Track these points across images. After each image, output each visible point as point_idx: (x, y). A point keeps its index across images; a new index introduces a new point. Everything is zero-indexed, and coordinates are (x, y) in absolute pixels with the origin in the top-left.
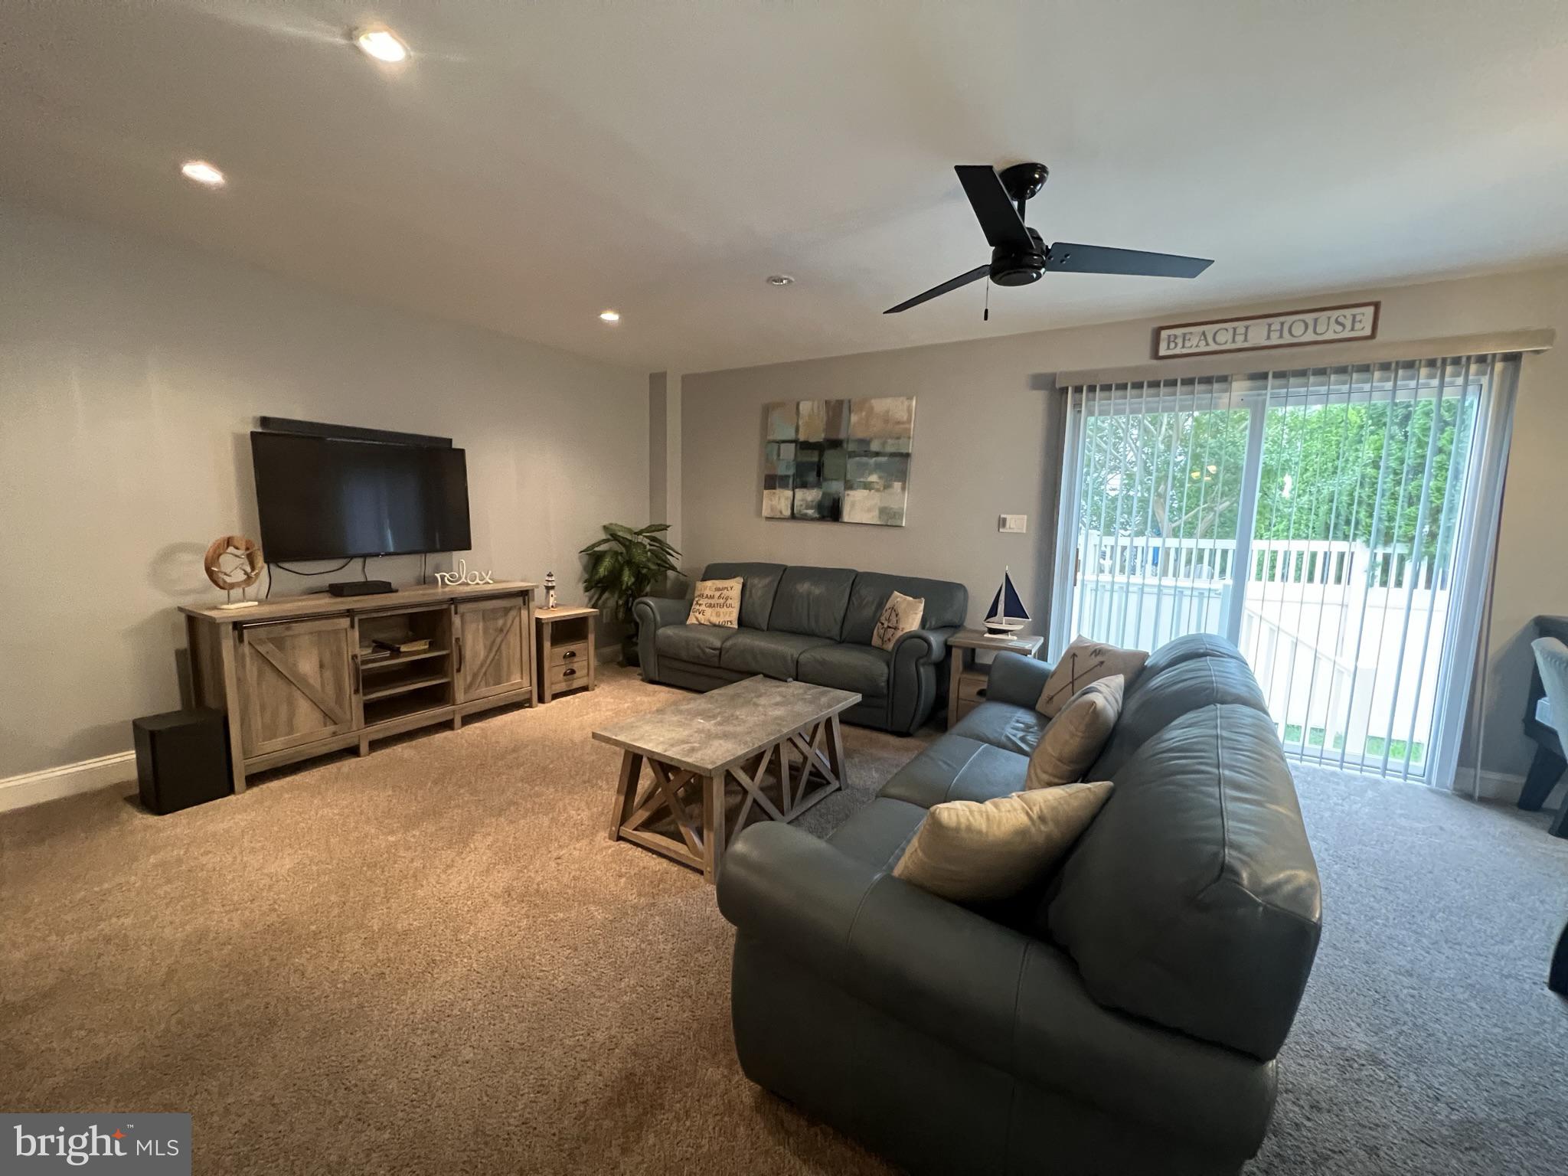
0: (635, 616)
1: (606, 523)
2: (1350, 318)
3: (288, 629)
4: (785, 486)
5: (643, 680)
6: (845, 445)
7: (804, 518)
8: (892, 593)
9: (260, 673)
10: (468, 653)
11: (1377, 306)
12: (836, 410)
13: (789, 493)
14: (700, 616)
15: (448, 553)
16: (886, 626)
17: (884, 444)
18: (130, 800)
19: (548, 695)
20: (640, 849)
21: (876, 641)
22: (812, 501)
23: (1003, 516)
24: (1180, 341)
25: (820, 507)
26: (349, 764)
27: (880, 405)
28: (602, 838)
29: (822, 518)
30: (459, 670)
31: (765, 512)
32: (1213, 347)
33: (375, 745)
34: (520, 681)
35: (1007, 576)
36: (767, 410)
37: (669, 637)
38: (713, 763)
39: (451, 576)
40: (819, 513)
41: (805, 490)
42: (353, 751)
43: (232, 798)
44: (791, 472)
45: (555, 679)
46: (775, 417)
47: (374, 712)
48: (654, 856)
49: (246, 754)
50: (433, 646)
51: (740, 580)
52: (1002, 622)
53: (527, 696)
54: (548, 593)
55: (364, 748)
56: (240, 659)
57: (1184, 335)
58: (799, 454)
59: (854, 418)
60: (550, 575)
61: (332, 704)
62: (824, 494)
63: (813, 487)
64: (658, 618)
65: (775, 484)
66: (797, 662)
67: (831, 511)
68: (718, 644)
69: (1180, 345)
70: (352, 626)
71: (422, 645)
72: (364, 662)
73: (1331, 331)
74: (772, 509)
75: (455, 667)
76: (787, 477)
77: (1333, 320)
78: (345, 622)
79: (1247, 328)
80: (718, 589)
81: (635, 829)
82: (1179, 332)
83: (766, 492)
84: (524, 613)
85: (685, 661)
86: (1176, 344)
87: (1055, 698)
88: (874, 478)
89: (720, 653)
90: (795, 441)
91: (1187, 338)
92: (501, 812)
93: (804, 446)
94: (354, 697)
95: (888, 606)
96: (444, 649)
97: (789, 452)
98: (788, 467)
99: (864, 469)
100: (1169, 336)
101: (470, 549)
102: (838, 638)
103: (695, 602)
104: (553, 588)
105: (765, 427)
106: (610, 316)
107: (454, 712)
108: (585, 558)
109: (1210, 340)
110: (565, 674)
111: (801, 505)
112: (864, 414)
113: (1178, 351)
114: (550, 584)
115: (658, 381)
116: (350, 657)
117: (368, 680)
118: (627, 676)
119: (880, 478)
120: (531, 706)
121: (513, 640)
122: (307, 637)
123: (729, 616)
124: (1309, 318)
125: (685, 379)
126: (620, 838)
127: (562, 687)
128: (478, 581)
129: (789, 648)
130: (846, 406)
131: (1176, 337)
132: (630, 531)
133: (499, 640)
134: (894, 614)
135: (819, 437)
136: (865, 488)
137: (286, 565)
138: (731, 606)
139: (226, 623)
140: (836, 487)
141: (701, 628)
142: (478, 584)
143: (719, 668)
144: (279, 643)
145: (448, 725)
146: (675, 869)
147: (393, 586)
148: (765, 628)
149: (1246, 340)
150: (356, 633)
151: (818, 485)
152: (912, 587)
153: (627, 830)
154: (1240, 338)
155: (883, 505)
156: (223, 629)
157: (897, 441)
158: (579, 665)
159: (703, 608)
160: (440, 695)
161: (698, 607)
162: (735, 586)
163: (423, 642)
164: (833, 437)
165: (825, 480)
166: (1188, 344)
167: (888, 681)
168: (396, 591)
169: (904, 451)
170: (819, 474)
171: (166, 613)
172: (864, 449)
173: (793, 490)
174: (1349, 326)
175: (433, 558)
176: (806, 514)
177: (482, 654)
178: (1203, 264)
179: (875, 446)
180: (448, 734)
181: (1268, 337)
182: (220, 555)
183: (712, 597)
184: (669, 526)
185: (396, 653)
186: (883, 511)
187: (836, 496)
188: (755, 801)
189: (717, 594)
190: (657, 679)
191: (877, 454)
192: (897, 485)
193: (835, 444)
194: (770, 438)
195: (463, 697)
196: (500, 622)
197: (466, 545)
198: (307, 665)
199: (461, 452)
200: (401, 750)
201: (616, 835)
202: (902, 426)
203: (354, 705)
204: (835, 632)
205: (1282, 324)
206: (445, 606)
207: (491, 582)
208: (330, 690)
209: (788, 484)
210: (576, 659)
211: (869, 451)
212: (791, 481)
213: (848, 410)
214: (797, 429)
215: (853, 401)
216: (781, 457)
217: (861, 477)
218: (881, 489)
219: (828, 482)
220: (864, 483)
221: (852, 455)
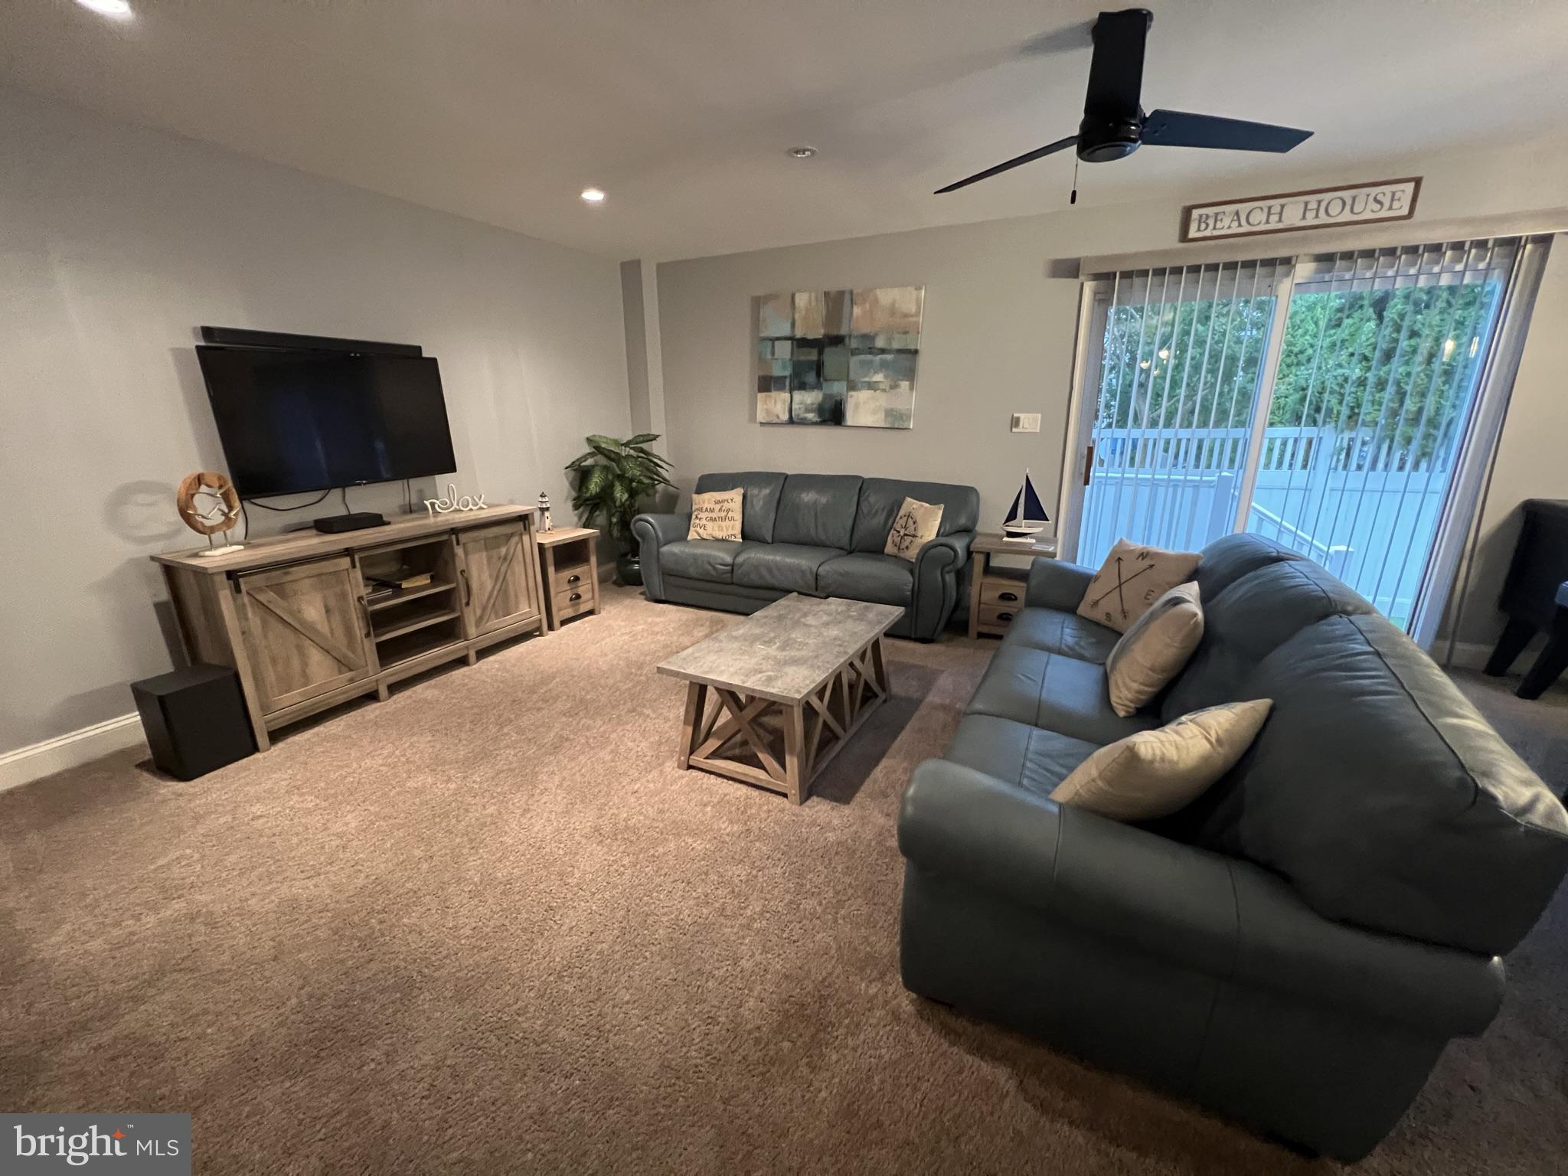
0: (634, 532)
1: (589, 434)
2: (1389, 196)
3: (286, 574)
4: (782, 388)
5: (647, 599)
6: (847, 340)
7: (804, 422)
8: (904, 499)
9: (264, 623)
10: (475, 586)
11: (1418, 182)
12: (836, 302)
13: (786, 396)
14: (701, 531)
15: (431, 477)
16: (902, 534)
17: (890, 340)
18: (143, 766)
19: (556, 622)
20: (712, 776)
21: (889, 548)
22: (812, 404)
23: (1015, 415)
24: (1211, 222)
25: (820, 410)
26: (371, 711)
27: (886, 296)
28: (671, 767)
29: (823, 422)
30: (468, 604)
31: (761, 416)
32: (1246, 228)
33: (395, 688)
34: (527, 611)
35: (1027, 477)
36: (757, 303)
37: (674, 554)
38: (798, 692)
39: (442, 503)
40: (820, 416)
41: (803, 392)
42: (372, 697)
43: (258, 756)
44: (787, 373)
45: (562, 606)
46: (767, 311)
47: (388, 653)
48: (730, 782)
49: (265, 708)
50: (435, 580)
51: (740, 491)
52: (1021, 525)
53: (536, 625)
54: (543, 514)
55: (383, 691)
56: (240, 611)
57: (1217, 214)
58: (795, 349)
59: (857, 311)
60: (543, 496)
61: (344, 650)
62: (826, 397)
63: (813, 388)
64: (660, 535)
65: (770, 386)
66: (817, 574)
67: (833, 415)
68: (729, 559)
69: (1211, 226)
70: (354, 566)
71: (423, 580)
72: (372, 602)
73: (1368, 210)
74: (768, 412)
75: (464, 601)
76: (785, 377)
77: (1371, 198)
78: (345, 562)
79: (1283, 206)
80: (718, 502)
81: (706, 758)
82: (1210, 211)
83: (760, 396)
84: (526, 538)
85: (696, 579)
86: (1207, 225)
87: (1102, 602)
88: (879, 377)
89: (733, 570)
90: (791, 338)
91: (1219, 218)
92: (556, 748)
93: (802, 343)
94: (365, 641)
95: (902, 513)
96: (447, 582)
97: (784, 350)
98: (784, 367)
99: (867, 366)
100: (1201, 216)
101: (455, 471)
102: (847, 547)
103: (694, 517)
104: (547, 509)
105: (756, 322)
106: (593, 196)
107: (467, 648)
108: (572, 474)
109: (1243, 222)
110: (571, 599)
111: (800, 408)
112: (867, 306)
113: (1208, 233)
114: (544, 506)
115: (630, 271)
116: (356, 599)
117: (377, 621)
118: (628, 595)
119: (886, 377)
120: (541, 635)
121: (519, 568)
122: (307, 581)
123: (732, 529)
124: (1347, 195)
125: (660, 267)
126: (690, 767)
127: (569, 613)
128: (471, 506)
129: (802, 561)
130: (847, 297)
131: (1207, 216)
132: (616, 442)
133: (503, 569)
134: (911, 521)
135: (818, 333)
136: (869, 389)
137: (258, 501)
138: (733, 519)
139: (220, 573)
140: (837, 388)
141: (704, 542)
142: (471, 510)
143: (732, 583)
144: (279, 589)
145: (463, 661)
146: (755, 793)
147: (385, 519)
148: (770, 541)
149: (1280, 220)
150: (358, 574)
151: (818, 386)
152: (929, 492)
153: (697, 759)
154: (1274, 218)
155: (889, 406)
156: (217, 579)
157: (904, 336)
158: (583, 589)
159: (704, 522)
160: (449, 632)
161: (697, 521)
162: (735, 496)
163: (424, 576)
164: (834, 333)
165: (826, 380)
166: (1219, 225)
167: (913, 590)
168: (389, 523)
169: (912, 347)
170: (818, 375)
171: (135, 562)
172: (868, 346)
173: (791, 393)
174: (1387, 205)
175: (416, 483)
176: (805, 419)
177: (489, 585)
178: (1301, 136)
179: (880, 343)
180: (464, 670)
181: (1304, 217)
182: (193, 496)
183: (712, 510)
184: (658, 436)
185: (399, 591)
186: (889, 413)
187: (839, 398)
188: (825, 723)
189: (717, 507)
190: (663, 598)
191: (883, 351)
192: (905, 385)
193: (837, 340)
194: (762, 335)
195: (475, 633)
196: (503, 550)
197: (452, 468)
198: (312, 610)
199: (434, 360)
200: (421, 690)
201: (686, 765)
202: (911, 319)
203: (366, 649)
204: (845, 541)
205: (1319, 202)
206: (445, 537)
207: (485, 507)
208: (340, 632)
209: (785, 385)
210: (580, 583)
211: (874, 348)
212: (787, 383)
213: (849, 302)
214: (793, 325)
215: (855, 292)
216: (776, 357)
217: (866, 376)
218: (888, 389)
219: (829, 383)
220: (869, 383)
221: (855, 352)
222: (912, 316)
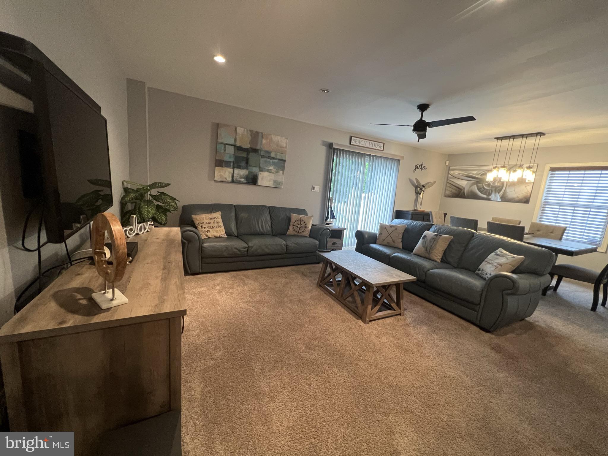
2: (380, 145)
4: (228, 166)
6: (259, 152)
7: (239, 182)
11: (384, 144)
12: (255, 136)
13: (231, 170)
14: (208, 234)
17: (276, 155)
22: (243, 175)
23: (313, 186)
25: (247, 178)
27: (276, 138)
29: (248, 183)
31: (217, 178)
32: (361, 145)
36: (217, 127)
40: (247, 181)
41: (239, 169)
44: (232, 160)
46: (221, 131)
58: (236, 151)
59: (264, 141)
62: (249, 173)
63: (244, 168)
65: (222, 164)
67: (253, 180)
74: (221, 176)
76: (231, 162)
80: (211, 219)
82: (356, 138)
83: (216, 168)
87: (385, 240)
88: (271, 168)
90: (234, 146)
91: (356, 141)
93: (239, 149)
95: (293, 217)
97: (231, 150)
98: (230, 157)
99: (267, 163)
100: (353, 139)
102: (272, 234)
103: (199, 227)
105: (216, 135)
106: (220, 59)
109: (360, 143)
111: (237, 176)
112: (268, 140)
113: (355, 144)
119: (274, 168)
123: (221, 231)
124: (375, 143)
130: (260, 135)
135: (247, 146)
136: (268, 172)
138: (220, 226)
148: (237, 235)
151: (246, 168)
154: (365, 144)
155: (275, 179)
157: (281, 154)
159: (207, 229)
161: (203, 229)
162: (218, 215)
164: (254, 147)
165: (250, 166)
169: (284, 159)
170: (247, 163)
172: (268, 155)
173: (233, 169)
174: (380, 147)
179: (273, 155)
181: (369, 146)
186: (275, 182)
187: (255, 174)
191: (273, 158)
192: (281, 172)
193: (256, 151)
194: (219, 141)
205: (371, 143)
209: (230, 166)
211: (270, 157)
212: (232, 164)
213: (261, 137)
214: (235, 140)
215: (263, 134)
216: (226, 152)
217: (266, 167)
218: (275, 173)
219: (251, 167)
220: (268, 169)
221: (263, 157)
222: (284, 148)
